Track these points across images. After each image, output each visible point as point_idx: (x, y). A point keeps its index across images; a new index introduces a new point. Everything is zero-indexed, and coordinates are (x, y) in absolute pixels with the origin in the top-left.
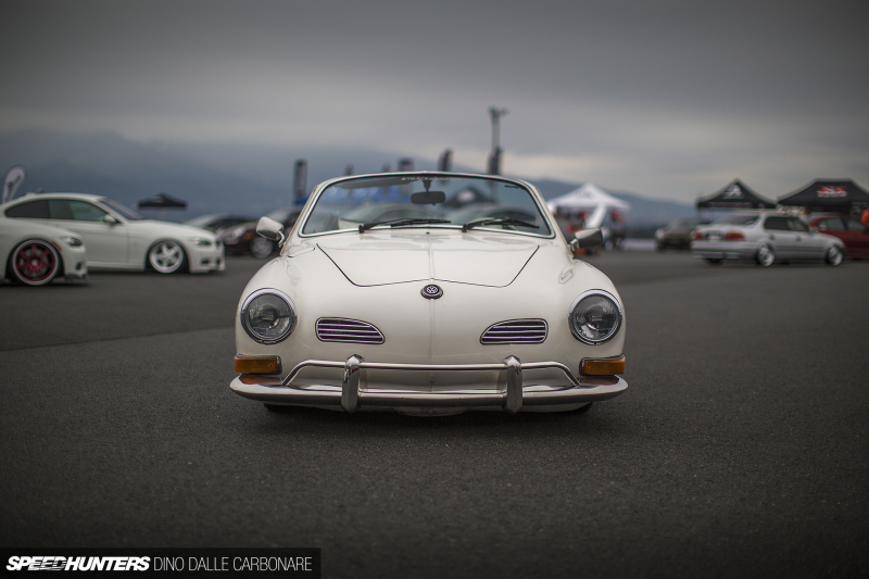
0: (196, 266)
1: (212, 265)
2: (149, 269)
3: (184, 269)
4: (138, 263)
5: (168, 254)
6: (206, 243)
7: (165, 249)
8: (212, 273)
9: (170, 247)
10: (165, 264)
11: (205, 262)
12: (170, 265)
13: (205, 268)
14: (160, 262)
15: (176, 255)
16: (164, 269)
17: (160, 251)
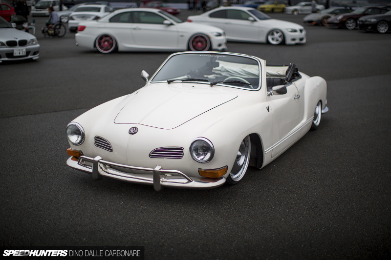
0: (289, 41)
1: (297, 41)
2: (268, 43)
3: (283, 43)
4: (262, 39)
5: (276, 35)
6: (295, 31)
7: (275, 33)
8: (297, 44)
9: (277, 33)
10: (275, 40)
11: (294, 40)
12: (277, 40)
13: (293, 42)
14: (273, 39)
15: (280, 37)
16: (274, 42)
17: (273, 34)
